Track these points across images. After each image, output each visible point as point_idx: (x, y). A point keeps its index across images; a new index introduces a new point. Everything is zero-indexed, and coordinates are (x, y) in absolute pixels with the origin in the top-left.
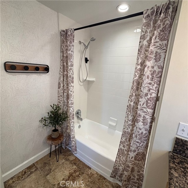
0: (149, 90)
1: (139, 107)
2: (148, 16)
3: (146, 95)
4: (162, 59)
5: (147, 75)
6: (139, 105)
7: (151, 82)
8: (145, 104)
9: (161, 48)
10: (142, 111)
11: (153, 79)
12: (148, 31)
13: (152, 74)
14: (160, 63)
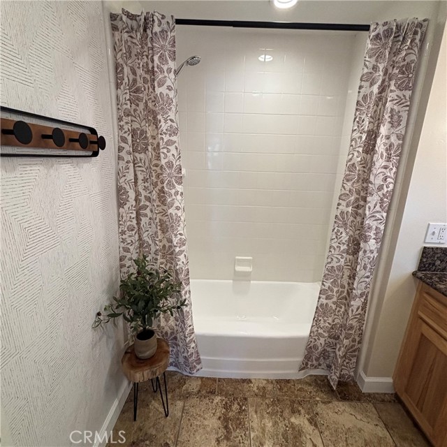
0: (385, 180)
1: (367, 212)
2: (377, 36)
3: (381, 188)
4: (403, 123)
5: (380, 152)
6: (367, 209)
7: (387, 164)
8: (378, 205)
9: (399, 103)
10: (374, 219)
11: (390, 158)
12: (381, 66)
13: (387, 150)
14: (401, 129)
